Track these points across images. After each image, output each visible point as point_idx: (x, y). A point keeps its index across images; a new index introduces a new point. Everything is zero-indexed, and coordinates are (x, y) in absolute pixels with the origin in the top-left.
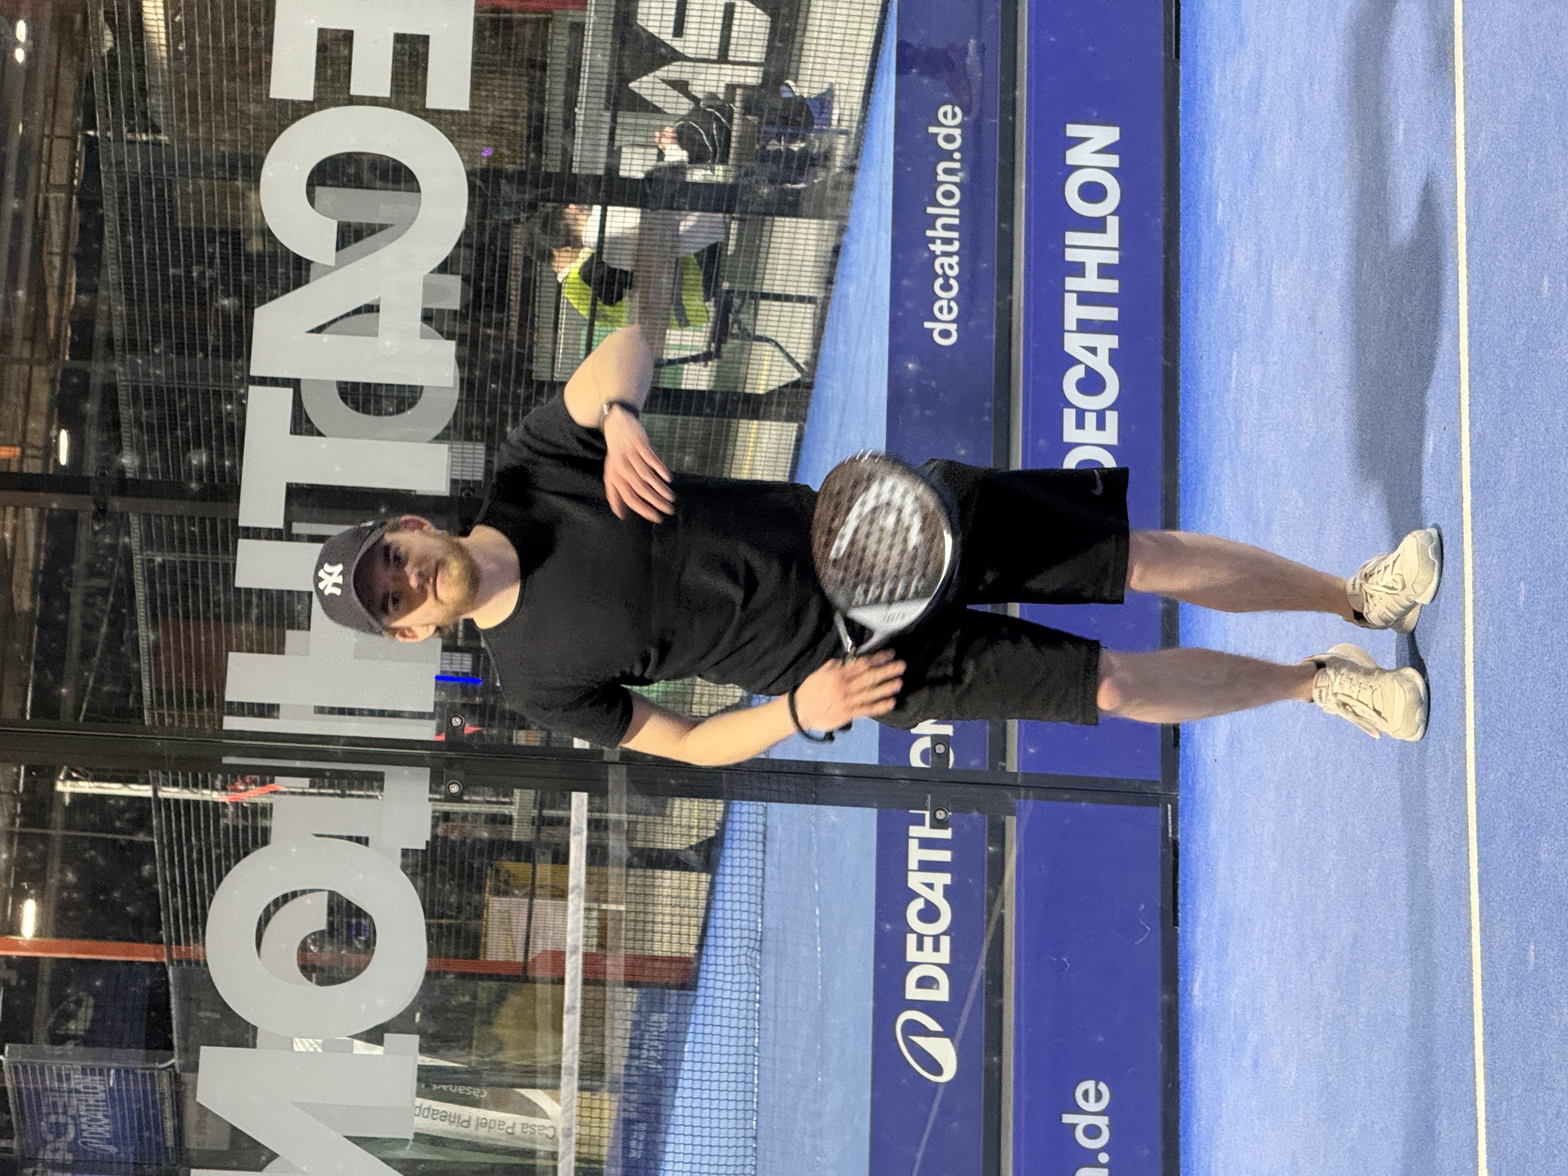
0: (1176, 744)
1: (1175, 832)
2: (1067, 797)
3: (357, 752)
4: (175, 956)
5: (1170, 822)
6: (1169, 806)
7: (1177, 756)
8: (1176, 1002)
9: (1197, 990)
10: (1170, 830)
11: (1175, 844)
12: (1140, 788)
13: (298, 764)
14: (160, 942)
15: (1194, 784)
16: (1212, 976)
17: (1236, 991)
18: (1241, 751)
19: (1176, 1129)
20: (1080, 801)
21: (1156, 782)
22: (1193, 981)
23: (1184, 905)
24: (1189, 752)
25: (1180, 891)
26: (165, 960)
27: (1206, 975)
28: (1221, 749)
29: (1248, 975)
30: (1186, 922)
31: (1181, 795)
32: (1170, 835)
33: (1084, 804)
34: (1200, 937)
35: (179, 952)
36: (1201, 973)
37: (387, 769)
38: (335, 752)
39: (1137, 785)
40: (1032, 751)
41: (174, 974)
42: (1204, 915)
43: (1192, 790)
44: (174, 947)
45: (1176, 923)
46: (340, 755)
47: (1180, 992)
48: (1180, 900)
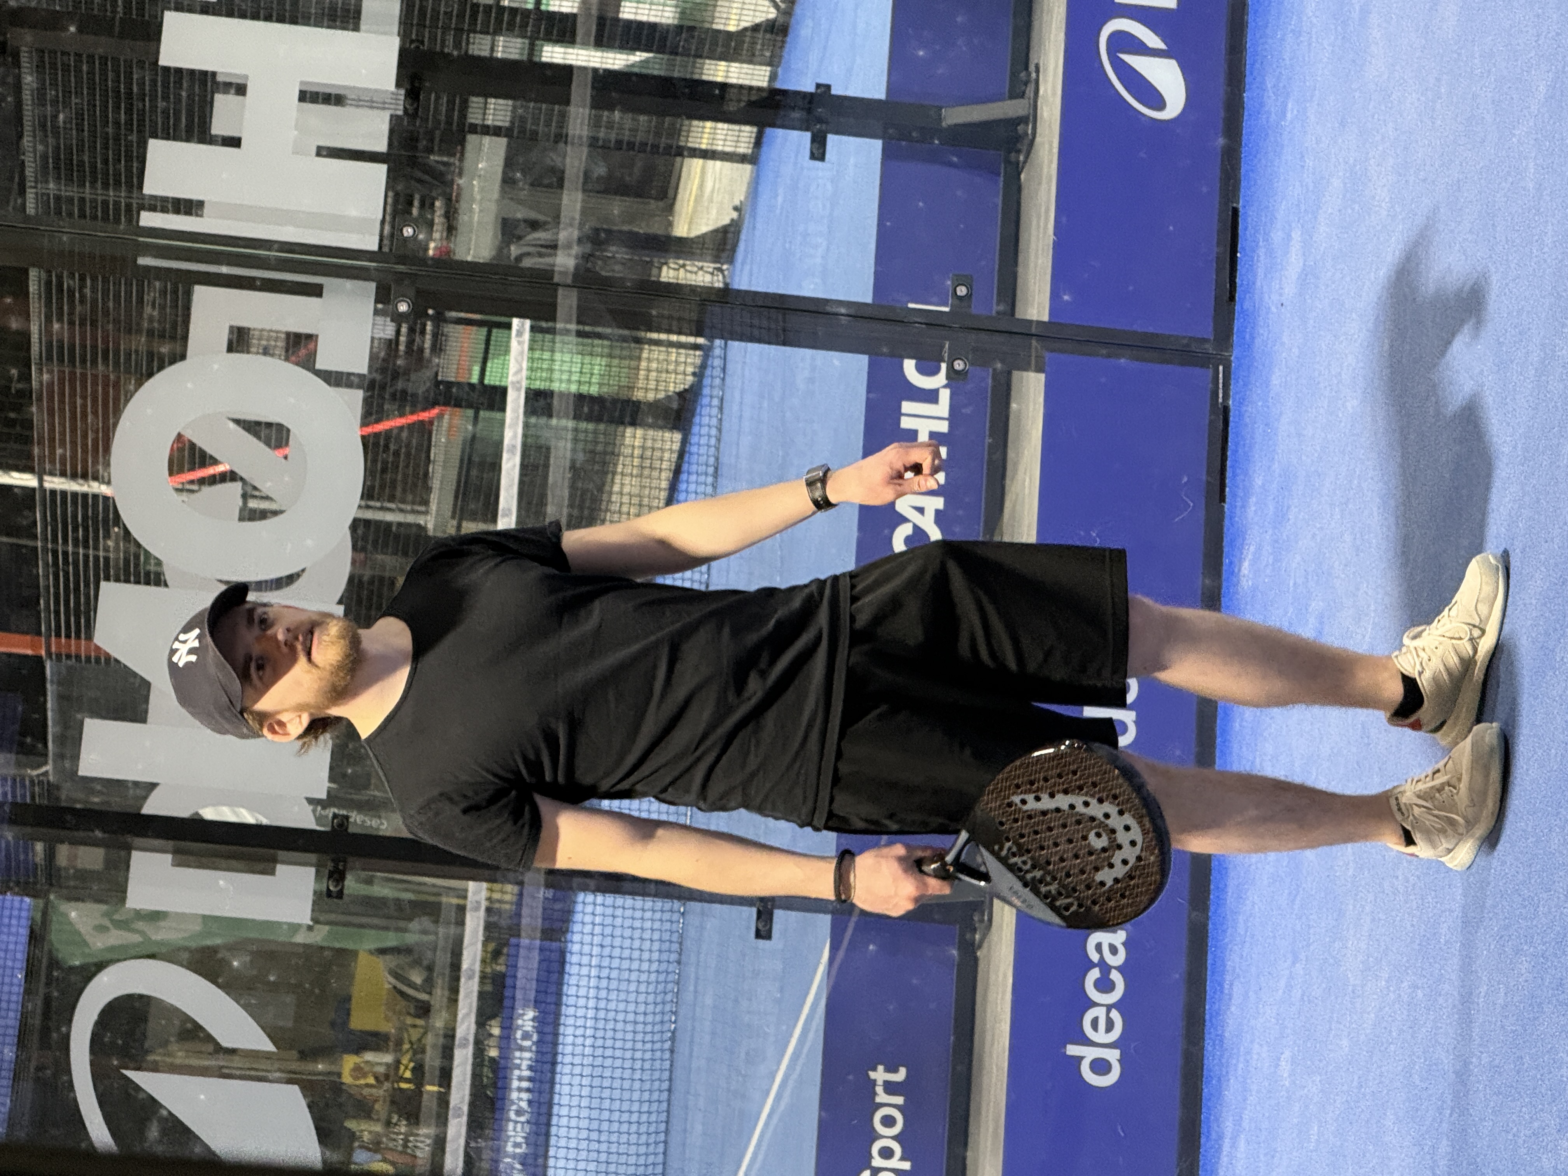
0: (1232, 298)
1: (1226, 396)
2: (1104, 352)
3: (292, 260)
4: (53, 649)
5: (1221, 386)
6: (1221, 368)
7: (1232, 312)
8: (1219, 588)
9: (1246, 568)
10: (1221, 395)
11: (1226, 410)
12: (1188, 345)
13: (224, 270)
14: (39, 633)
15: (1253, 338)
16: (1267, 548)
17: (1298, 558)
18: (1317, 287)
19: (1213, 729)
20: (1118, 356)
21: (1205, 340)
22: (1241, 561)
23: (1235, 475)
24: (1247, 305)
25: (1229, 463)
26: (43, 653)
27: (1259, 548)
28: (1290, 289)
29: (1314, 535)
30: (1235, 496)
31: (1235, 355)
32: (1220, 400)
33: (1122, 360)
34: (1253, 508)
35: (58, 644)
36: (1252, 548)
37: (326, 281)
38: (268, 258)
39: (1185, 341)
40: (1066, 298)
41: (51, 667)
42: (1258, 481)
43: (1249, 347)
44: (53, 638)
45: (1222, 499)
46: (273, 262)
47: (1224, 576)
48: (1229, 474)
